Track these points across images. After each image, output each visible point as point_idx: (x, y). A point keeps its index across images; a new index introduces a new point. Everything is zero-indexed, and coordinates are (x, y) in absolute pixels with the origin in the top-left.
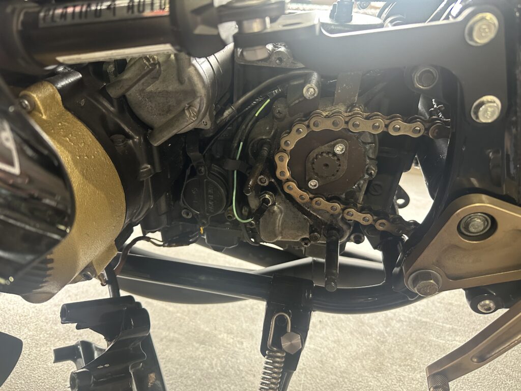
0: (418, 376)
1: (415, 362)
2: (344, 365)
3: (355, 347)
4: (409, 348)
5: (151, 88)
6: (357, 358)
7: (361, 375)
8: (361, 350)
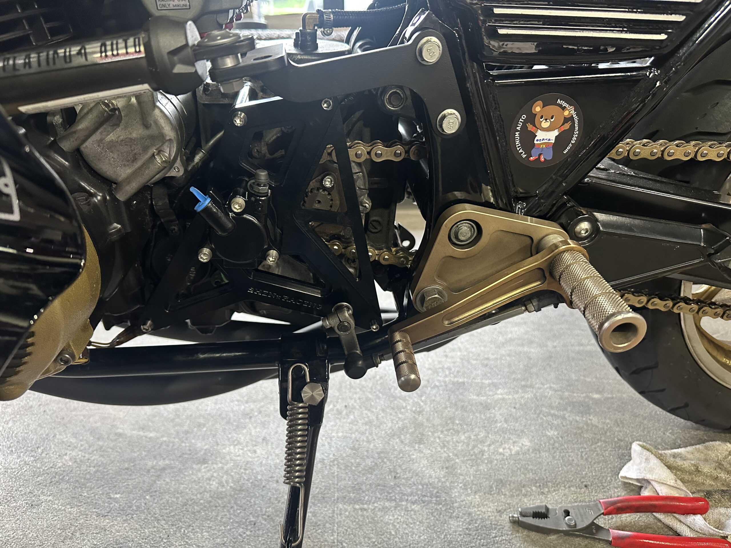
0: (463, 438)
1: (458, 425)
2: (381, 445)
3: (390, 425)
4: (449, 411)
5: (111, 137)
6: (394, 435)
7: (401, 451)
8: (397, 426)
